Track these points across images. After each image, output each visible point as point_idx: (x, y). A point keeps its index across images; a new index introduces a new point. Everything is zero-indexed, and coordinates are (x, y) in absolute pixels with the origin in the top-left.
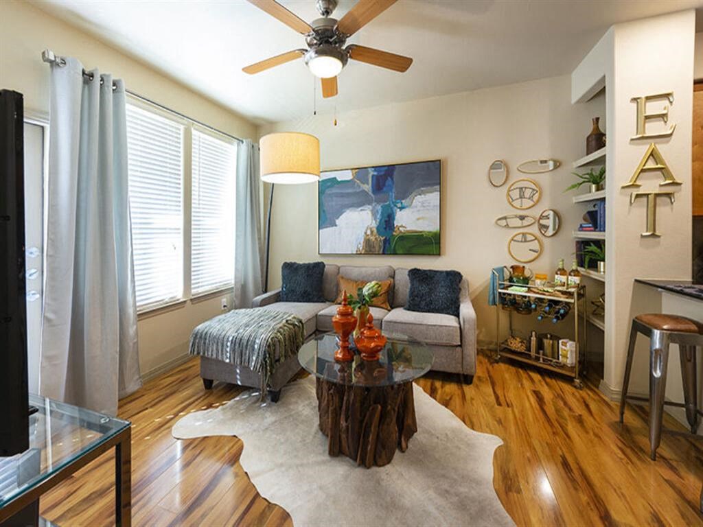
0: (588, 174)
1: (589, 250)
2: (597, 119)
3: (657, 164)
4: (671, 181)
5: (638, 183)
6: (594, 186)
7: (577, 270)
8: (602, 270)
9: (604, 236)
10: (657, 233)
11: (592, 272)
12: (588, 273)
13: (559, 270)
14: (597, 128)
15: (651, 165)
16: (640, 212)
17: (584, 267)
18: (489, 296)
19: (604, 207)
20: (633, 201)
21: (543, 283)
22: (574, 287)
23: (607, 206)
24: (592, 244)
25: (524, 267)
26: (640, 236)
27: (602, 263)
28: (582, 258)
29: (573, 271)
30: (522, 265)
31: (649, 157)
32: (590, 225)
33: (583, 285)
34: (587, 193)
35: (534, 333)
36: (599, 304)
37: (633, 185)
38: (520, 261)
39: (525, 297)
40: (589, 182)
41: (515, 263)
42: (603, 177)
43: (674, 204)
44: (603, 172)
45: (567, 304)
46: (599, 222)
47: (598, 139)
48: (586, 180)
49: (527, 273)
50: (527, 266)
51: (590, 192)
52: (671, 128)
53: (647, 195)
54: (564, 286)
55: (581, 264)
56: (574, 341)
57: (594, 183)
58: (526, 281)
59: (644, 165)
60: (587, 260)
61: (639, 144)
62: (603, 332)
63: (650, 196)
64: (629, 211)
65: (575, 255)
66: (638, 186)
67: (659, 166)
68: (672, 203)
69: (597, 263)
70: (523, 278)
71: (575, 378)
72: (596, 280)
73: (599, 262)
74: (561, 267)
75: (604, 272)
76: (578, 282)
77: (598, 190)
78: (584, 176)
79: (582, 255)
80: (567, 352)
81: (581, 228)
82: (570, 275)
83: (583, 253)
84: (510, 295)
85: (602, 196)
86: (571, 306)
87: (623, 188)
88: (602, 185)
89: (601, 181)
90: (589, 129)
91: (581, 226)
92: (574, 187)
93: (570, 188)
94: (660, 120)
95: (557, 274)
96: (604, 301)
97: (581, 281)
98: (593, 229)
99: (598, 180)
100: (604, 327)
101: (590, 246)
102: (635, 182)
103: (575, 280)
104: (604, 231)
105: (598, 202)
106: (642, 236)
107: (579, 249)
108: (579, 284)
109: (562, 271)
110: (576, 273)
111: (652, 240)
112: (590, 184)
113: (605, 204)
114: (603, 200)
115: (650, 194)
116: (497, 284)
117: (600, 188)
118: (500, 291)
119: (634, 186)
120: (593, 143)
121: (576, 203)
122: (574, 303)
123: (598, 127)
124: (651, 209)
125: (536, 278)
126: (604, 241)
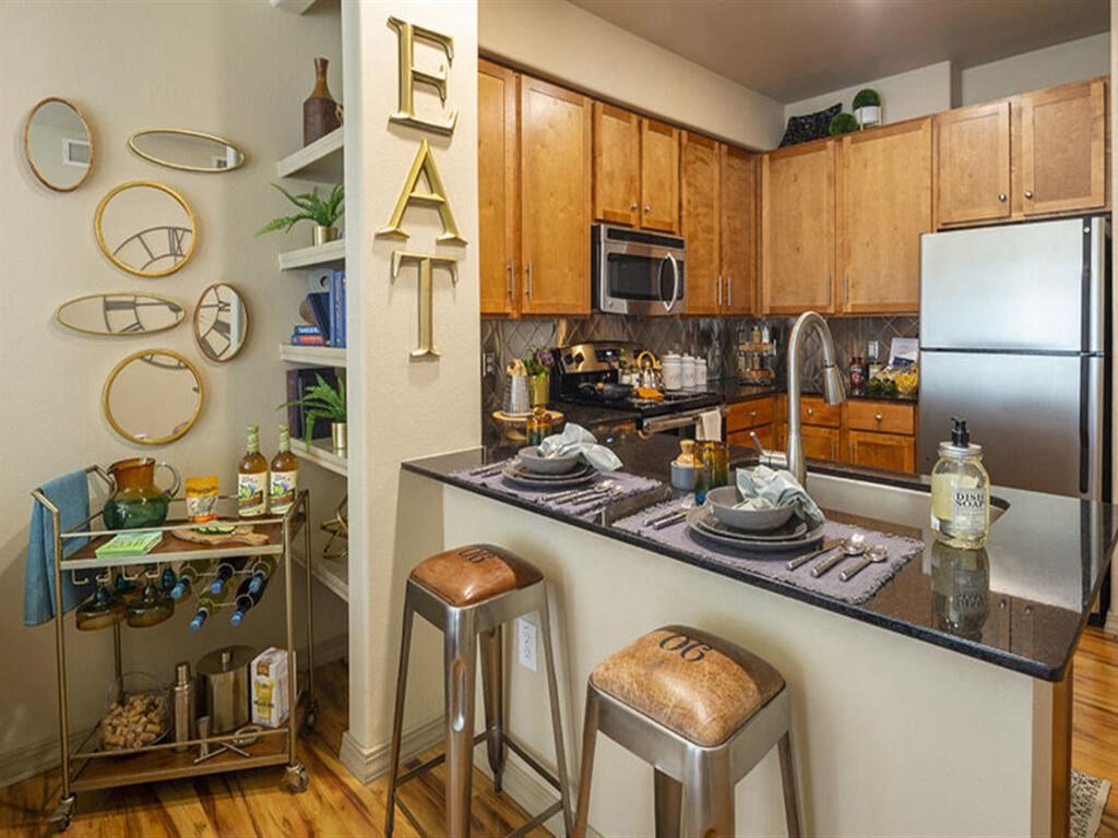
0: (307, 197)
1: (315, 396)
2: (324, 63)
3: (432, 192)
4: (452, 236)
5: (403, 229)
6: (320, 230)
7: (289, 454)
8: (340, 445)
9: (344, 359)
10: (436, 350)
11: (321, 452)
12: (313, 455)
13: (249, 457)
14: (323, 86)
15: (422, 192)
16: (406, 300)
17: (304, 440)
18: (28, 592)
19: (343, 284)
20: (395, 274)
21: (207, 502)
22: (284, 502)
23: (347, 280)
24: (320, 380)
25: (151, 464)
26: (408, 357)
27: (340, 426)
28: (299, 413)
29: (280, 456)
30: (143, 455)
31: (420, 172)
32: (316, 330)
33: (303, 489)
34: (306, 246)
35: (182, 670)
36: (336, 528)
37: (395, 233)
38: (141, 443)
39: (151, 567)
40: (311, 218)
41: (125, 452)
42: (337, 211)
43: (457, 285)
44: (339, 198)
45: (268, 558)
46: (332, 324)
47: (325, 113)
48: (305, 212)
49: (162, 481)
50: (162, 457)
51: (313, 244)
52: (451, 117)
53: (418, 261)
54: (261, 502)
55: (298, 431)
56: (286, 648)
57: (321, 224)
58: (157, 510)
59: (413, 190)
60: (310, 422)
61: (404, 137)
62: (347, 604)
63: (423, 262)
64: (390, 295)
65: (285, 409)
66: (404, 237)
67: (435, 197)
68: (454, 282)
69: (330, 427)
70: (149, 501)
71: (289, 765)
72: (328, 471)
73: (334, 425)
74: (251, 448)
75: (345, 449)
76: (291, 485)
77: (328, 238)
78: (301, 201)
79: (298, 407)
80: (270, 688)
81: (298, 338)
82: (275, 469)
83: (300, 402)
84: (102, 571)
85: (337, 256)
86: (278, 561)
87: (380, 236)
88: (336, 230)
89: (334, 220)
90: (308, 87)
91: (297, 334)
92: (279, 224)
93: (270, 228)
94: (433, 93)
95: (243, 471)
96: (346, 521)
97: (298, 482)
98: (319, 338)
99: (329, 217)
100: (347, 594)
101: (317, 384)
102: (398, 226)
103: (286, 480)
104: (344, 346)
105: (329, 273)
106: (413, 359)
107: (293, 394)
108: (293, 490)
109: (256, 462)
110: (288, 460)
111: (427, 366)
112: (314, 222)
113: (343, 276)
114: (339, 265)
115: (424, 259)
116: (52, 545)
117: (333, 236)
118: (66, 565)
119: (396, 235)
120: (317, 120)
121: (283, 270)
122: (283, 555)
123: (325, 83)
124: (425, 294)
125: (189, 490)
126: (344, 369)
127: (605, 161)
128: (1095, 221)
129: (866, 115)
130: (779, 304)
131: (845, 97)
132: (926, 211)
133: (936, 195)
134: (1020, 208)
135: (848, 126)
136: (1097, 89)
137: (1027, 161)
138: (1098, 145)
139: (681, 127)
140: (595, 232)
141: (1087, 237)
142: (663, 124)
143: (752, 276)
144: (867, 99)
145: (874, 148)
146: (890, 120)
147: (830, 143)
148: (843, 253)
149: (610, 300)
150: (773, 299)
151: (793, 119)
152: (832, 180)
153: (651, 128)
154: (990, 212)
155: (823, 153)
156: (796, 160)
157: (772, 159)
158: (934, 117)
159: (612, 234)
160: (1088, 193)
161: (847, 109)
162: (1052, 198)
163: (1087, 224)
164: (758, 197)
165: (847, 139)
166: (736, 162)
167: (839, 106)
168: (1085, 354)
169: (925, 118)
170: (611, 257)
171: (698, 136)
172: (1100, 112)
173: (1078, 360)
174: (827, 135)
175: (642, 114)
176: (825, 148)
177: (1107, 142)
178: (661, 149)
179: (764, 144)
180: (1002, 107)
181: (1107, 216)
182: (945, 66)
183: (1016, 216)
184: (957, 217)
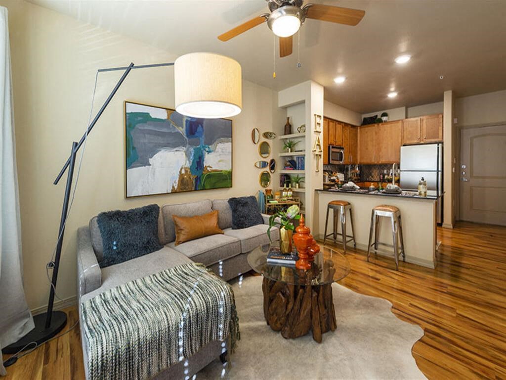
2: (288, 118)
4: (321, 150)
10: (319, 170)
20: (315, 157)
25: (271, 190)
38: (264, 187)
43: (321, 159)
52: (320, 129)
61: (315, 134)
63: (318, 155)
64: (314, 161)
66: (316, 151)
67: (319, 144)
81: (285, 169)
87: (313, 151)
90: (286, 123)
95: (284, 191)
102: (315, 149)
106: (316, 172)
110: (291, 190)
118: (268, 204)
123: (289, 122)
124: (318, 161)
127: (330, 132)
128: (440, 145)
129: (384, 119)
130: (362, 161)
131: (379, 114)
132: (400, 140)
133: (403, 137)
134: (423, 140)
135: (380, 121)
136: (441, 116)
137: (425, 131)
138: (441, 128)
139: (342, 122)
140: (329, 147)
141: (438, 148)
142: (340, 122)
143: (355, 156)
144: (385, 115)
145: (387, 127)
146: (390, 120)
147: (376, 125)
148: (379, 150)
149: (333, 161)
150: (360, 160)
151: (364, 119)
152: (376, 133)
153: (338, 124)
154: (416, 141)
155: (374, 127)
156: (367, 129)
157: (360, 128)
158: (402, 120)
159: (333, 147)
160: (438, 138)
161: (379, 117)
162: (430, 138)
163: (438, 145)
164: (357, 137)
165: (380, 124)
166: (352, 129)
167: (377, 116)
168: (438, 171)
169: (399, 120)
170: (332, 152)
171: (346, 124)
172: (441, 121)
173: (436, 172)
174: (375, 123)
175: (337, 121)
176: (374, 126)
177: (443, 127)
178: (339, 127)
179: (358, 124)
180: (418, 119)
181: (442, 143)
182: (404, 108)
183: (422, 142)
184: (408, 142)
